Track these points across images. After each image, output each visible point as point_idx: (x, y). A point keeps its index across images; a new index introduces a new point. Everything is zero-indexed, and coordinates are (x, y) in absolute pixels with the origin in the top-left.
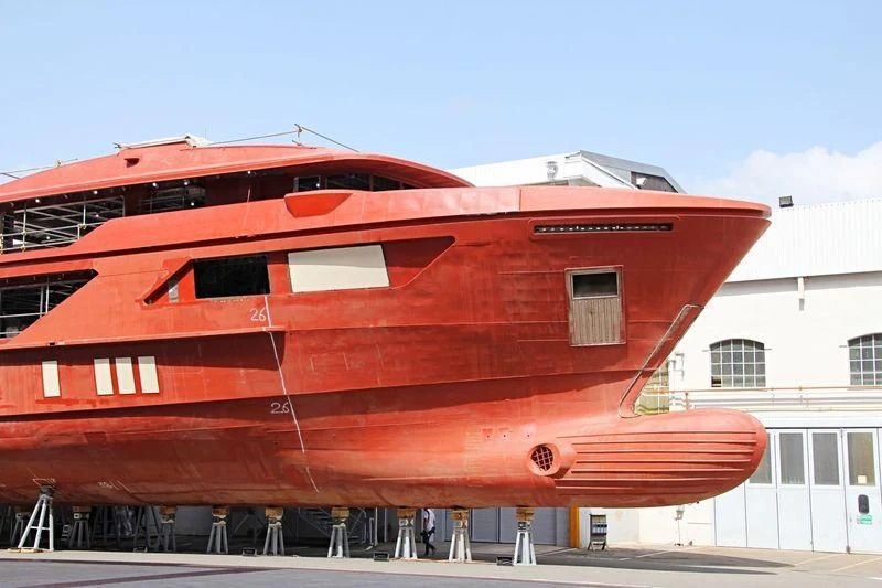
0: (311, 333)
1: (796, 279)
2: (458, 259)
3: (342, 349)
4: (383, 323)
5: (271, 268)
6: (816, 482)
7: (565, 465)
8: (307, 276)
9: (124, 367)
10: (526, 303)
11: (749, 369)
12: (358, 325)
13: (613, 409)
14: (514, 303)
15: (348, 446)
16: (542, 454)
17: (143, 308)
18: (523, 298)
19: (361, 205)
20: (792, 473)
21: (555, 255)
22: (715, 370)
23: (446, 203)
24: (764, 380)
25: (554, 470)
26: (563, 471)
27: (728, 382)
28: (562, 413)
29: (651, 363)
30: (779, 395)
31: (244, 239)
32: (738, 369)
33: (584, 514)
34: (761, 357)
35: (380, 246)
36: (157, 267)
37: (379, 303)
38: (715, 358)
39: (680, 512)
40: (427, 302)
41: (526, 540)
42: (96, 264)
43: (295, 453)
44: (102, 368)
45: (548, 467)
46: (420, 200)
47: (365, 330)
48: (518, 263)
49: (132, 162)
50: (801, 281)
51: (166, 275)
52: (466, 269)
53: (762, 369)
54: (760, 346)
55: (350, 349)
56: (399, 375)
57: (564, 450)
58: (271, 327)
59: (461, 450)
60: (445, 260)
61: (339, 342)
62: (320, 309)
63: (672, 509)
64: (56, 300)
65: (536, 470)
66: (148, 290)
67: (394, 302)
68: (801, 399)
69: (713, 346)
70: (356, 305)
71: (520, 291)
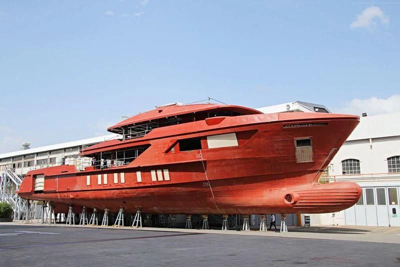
0: (215, 161)
1: (368, 139)
2: (259, 137)
3: (224, 166)
4: (237, 157)
5: (202, 141)
6: (378, 204)
7: (296, 200)
8: (213, 143)
9: (159, 173)
10: (282, 150)
11: (355, 169)
12: (229, 158)
13: (311, 182)
14: (278, 149)
15: (228, 195)
16: (289, 197)
17: (164, 155)
18: (281, 148)
19: (229, 121)
20: (370, 201)
21: (290, 134)
22: (344, 169)
23: (256, 119)
24: (360, 172)
25: (292, 202)
26: (295, 202)
27: (348, 173)
28: (295, 184)
29: (322, 168)
30: (365, 176)
31: (194, 133)
32: (351, 169)
33: (303, 216)
34: (358, 164)
35: (235, 134)
36: (168, 142)
37: (235, 151)
38: (343, 165)
39: (334, 215)
40: (250, 150)
41: (284, 224)
42: (151, 142)
43: (211, 198)
44: (153, 173)
45: (291, 201)
46: (247, 119)
47: (231, 159)
48: (278, 137)
49: (160, 111)
50: (370, 140)
51: (171, 144)
52: (262, 140)
53: (359, 168)
54: (358, 161)
55: (227, 165)
56: (243, 173)
57: (296, 196)
58: (202, 159)
59: (262, 196)
60: (256, 137)
61: (223, 163)
62: (217, 153)
63: (331, 214)
64: (140, 153)
65: (287, 202)
66: (166, 149)
67: (240, 151)
68: (372, 178)
69: (343, 161)
70: (229, 151)
71: (280, 146)
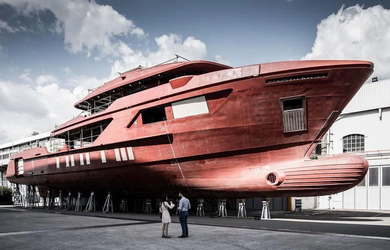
0: (182, 134)
1: (378, 109)
2: (234, 98)
3: (194, 139)
4: (208, 128)
5: (167, 109)
6: (383, 185)
7: (281, 181)
8: (179, 111)
9: (123, 150)
10: (263, 115)
11: (358, 145)
12: (198, 129)
13: (301, 157)
14: (258, 115)
15: (200, 176)
16: (271, 177)
17: (127, 130)
18: (262, 113)
19: (197, 81)
20: (374, 182)
21: (275, 92)
22: (345, 146)
23: (228, 75)
24: (364, 149)
25: (276, 182)
26: (279, 183)
27: (349, 150)
28: (280, 160)
29: (318, 137)
30: (369, 153)
31: (157, 100)
32: (353, 146)
33: (293, 200)
34: (363, 140)
35: (204, 97)
36: (129, 114)
37: (206, 120)
38: (345, 142)
39: (330, 198)
40: (223, 118)
41: (266, 209)
42: (113, 116)
43: (181, 179)
45: (274, 182)
46: (219, 76)
47: (201, 131)
48: (259, 98)
49: (124, 78)
50: (380, 110)
51: (133, 117)
52: (238, 102)
53: (363, 145)
54: (363, 136)
55: (196, 139)
56: (216, 148)
57: (280, 175)
58: (168, 132)
59: (240, 177)
60: (230, 99)
61: (192, 137)
62: (184, 124)
63: (327, 197)
65: (269, 183)
66: (128, 123)
67: (211, 119)
68: (382, 156)
69: (344, 138)
70: (197, 121)
71: (261, 110)
